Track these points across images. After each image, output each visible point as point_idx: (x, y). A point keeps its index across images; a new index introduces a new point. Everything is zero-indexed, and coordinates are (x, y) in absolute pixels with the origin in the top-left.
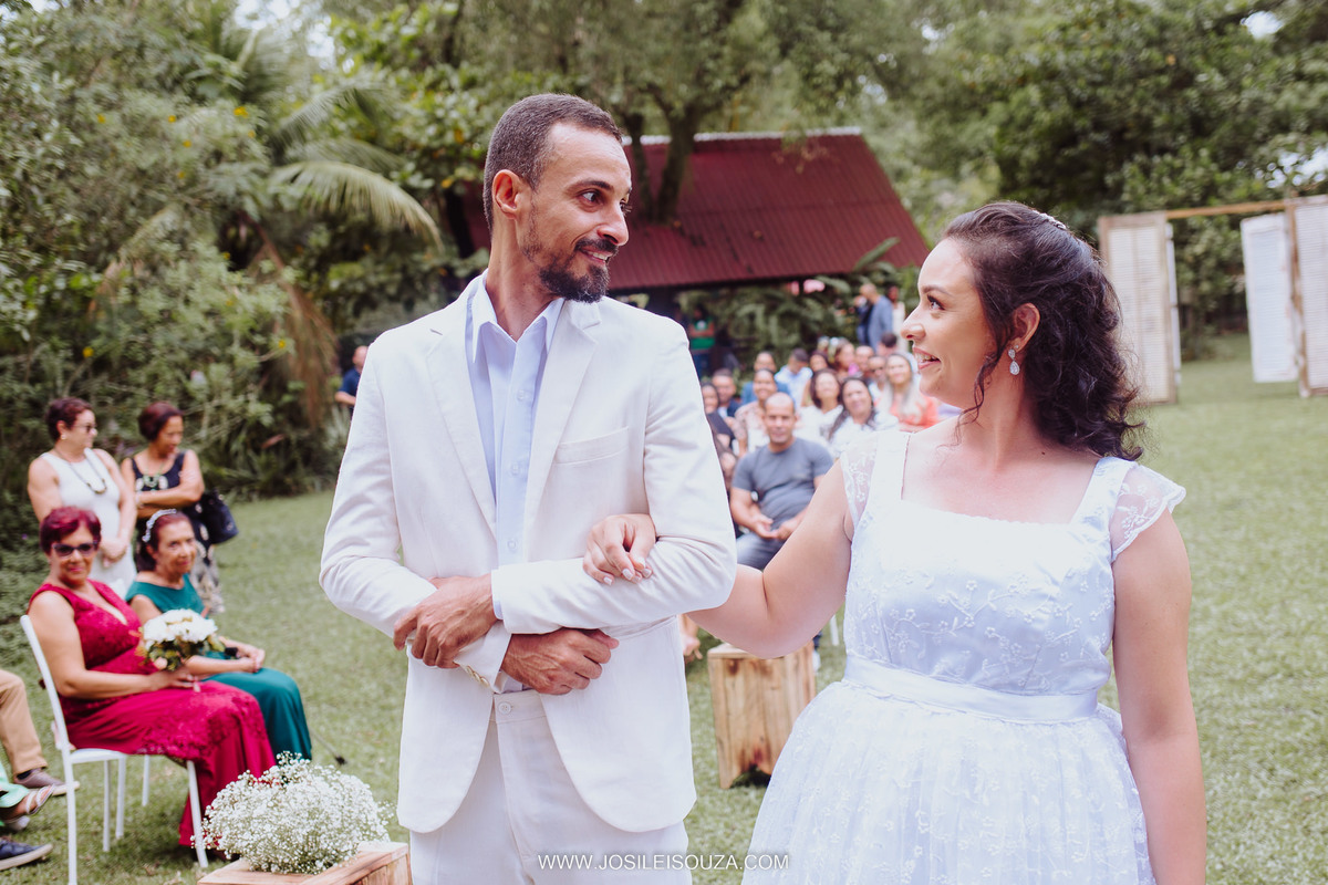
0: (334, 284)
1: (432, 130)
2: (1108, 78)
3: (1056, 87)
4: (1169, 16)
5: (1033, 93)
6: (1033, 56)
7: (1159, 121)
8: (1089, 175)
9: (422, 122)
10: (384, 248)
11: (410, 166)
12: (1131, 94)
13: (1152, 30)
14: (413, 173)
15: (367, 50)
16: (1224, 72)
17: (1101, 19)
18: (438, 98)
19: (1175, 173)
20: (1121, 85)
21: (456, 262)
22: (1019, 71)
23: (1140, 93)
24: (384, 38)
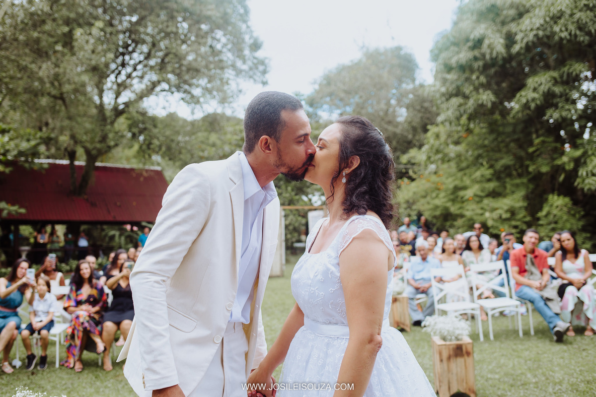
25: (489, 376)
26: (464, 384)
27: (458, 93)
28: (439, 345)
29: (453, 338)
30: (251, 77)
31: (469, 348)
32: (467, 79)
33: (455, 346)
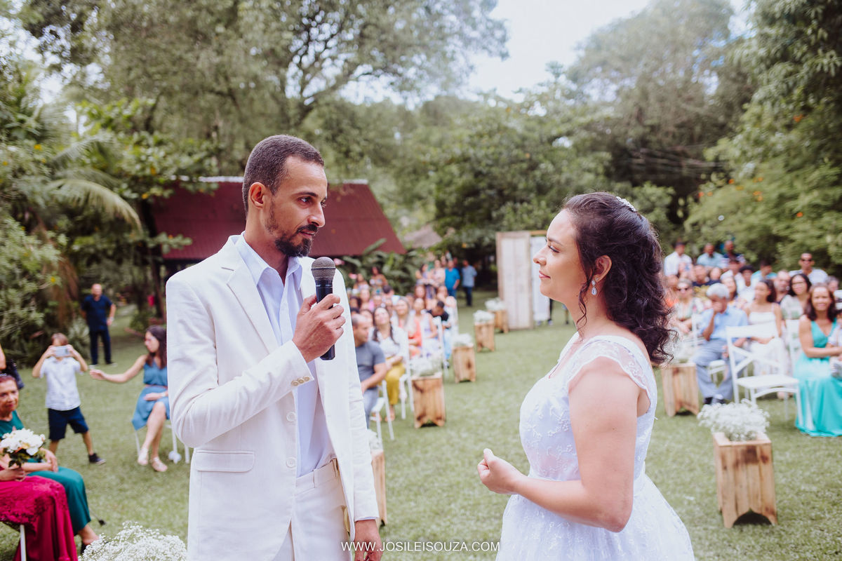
0: (76, 247)
1: (138, 167)
2: (496, 162)
3: (467, 165)
4: (527, 134)
5: (454, 169)
6: (457, 150)
7: (521, 186)
8: (481, 211)
9: (133, 162)
10: (106, 229)
11: (125, 186)
12: (508, 172)
13: (518, 140)
14: (127, 189)
15: (103, 121)
16: (553, 163)
17: (491, 134)
18: (142, 150)
19: (529, 212)
20: (503, 167)
21: (148, 240)
22: (449, 157)
23: (512, 171)
24: (112, 115)
25: (803, 488)
26: (759, 502)
27: (785, 56)
28: (721, 447)
29: (742, 436)
30: (484, 48)
31: (767, 452)
32: (799, 34)
33: (745, 448)
